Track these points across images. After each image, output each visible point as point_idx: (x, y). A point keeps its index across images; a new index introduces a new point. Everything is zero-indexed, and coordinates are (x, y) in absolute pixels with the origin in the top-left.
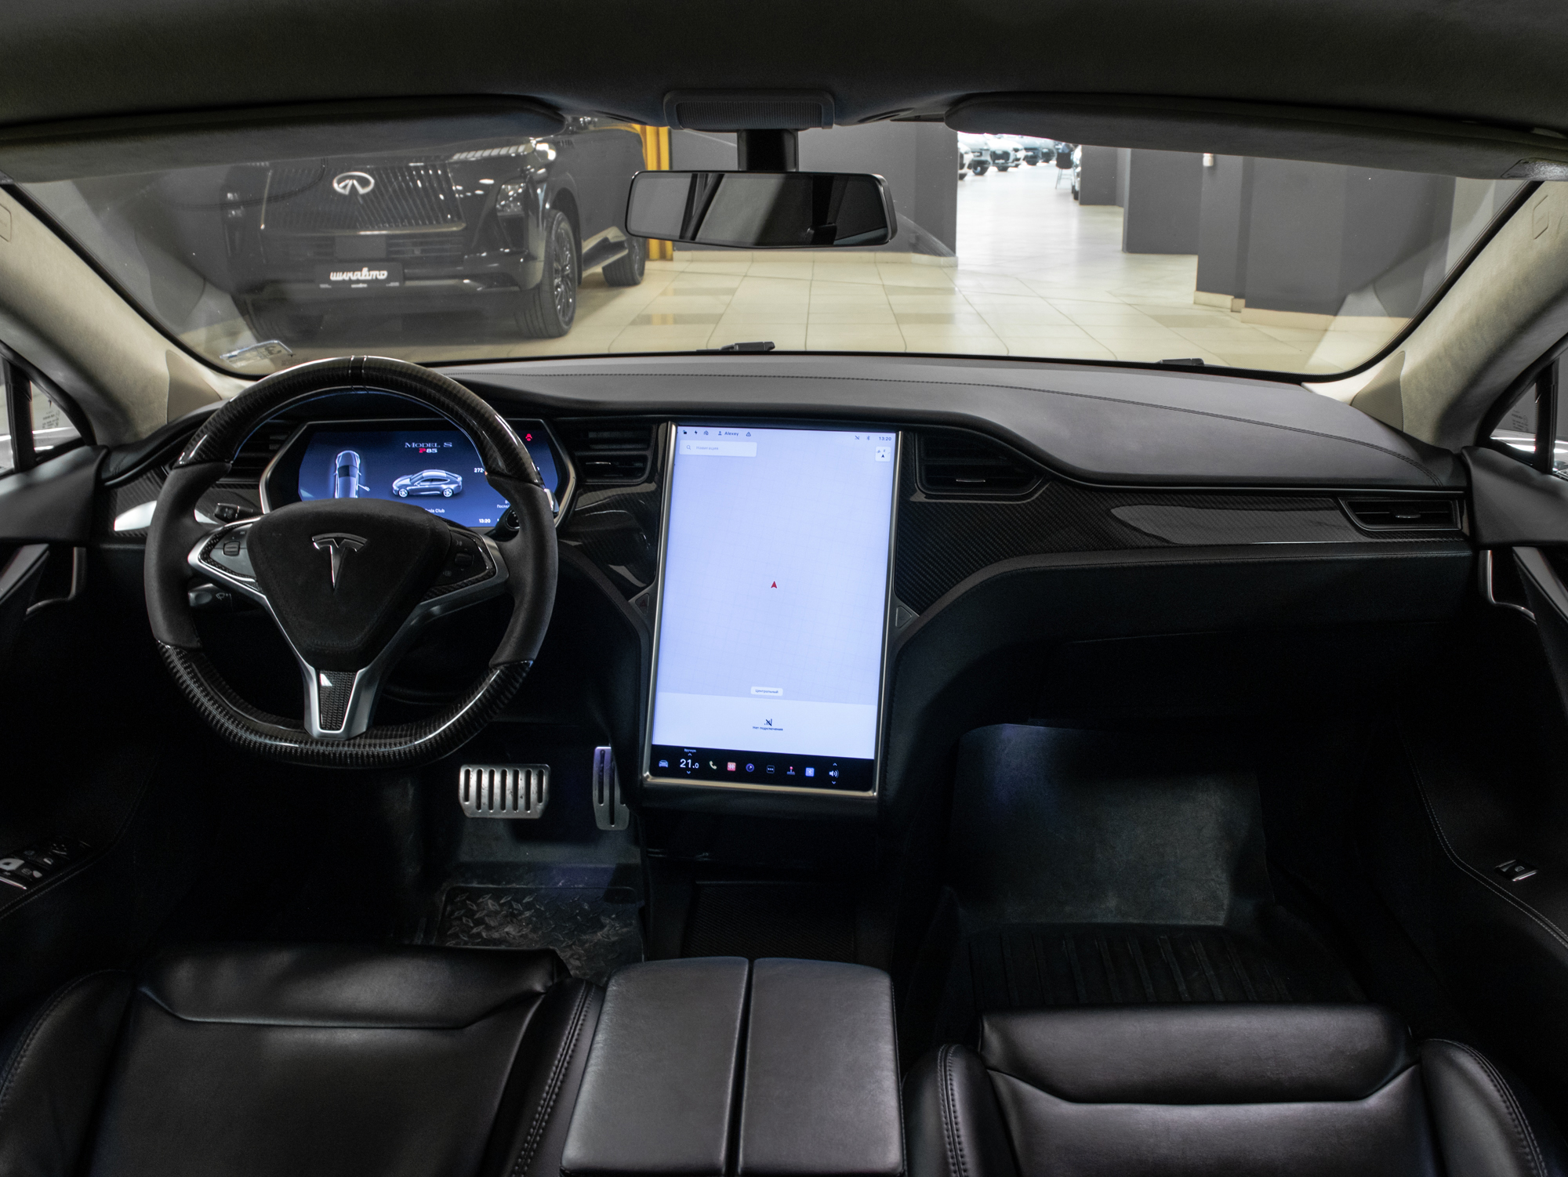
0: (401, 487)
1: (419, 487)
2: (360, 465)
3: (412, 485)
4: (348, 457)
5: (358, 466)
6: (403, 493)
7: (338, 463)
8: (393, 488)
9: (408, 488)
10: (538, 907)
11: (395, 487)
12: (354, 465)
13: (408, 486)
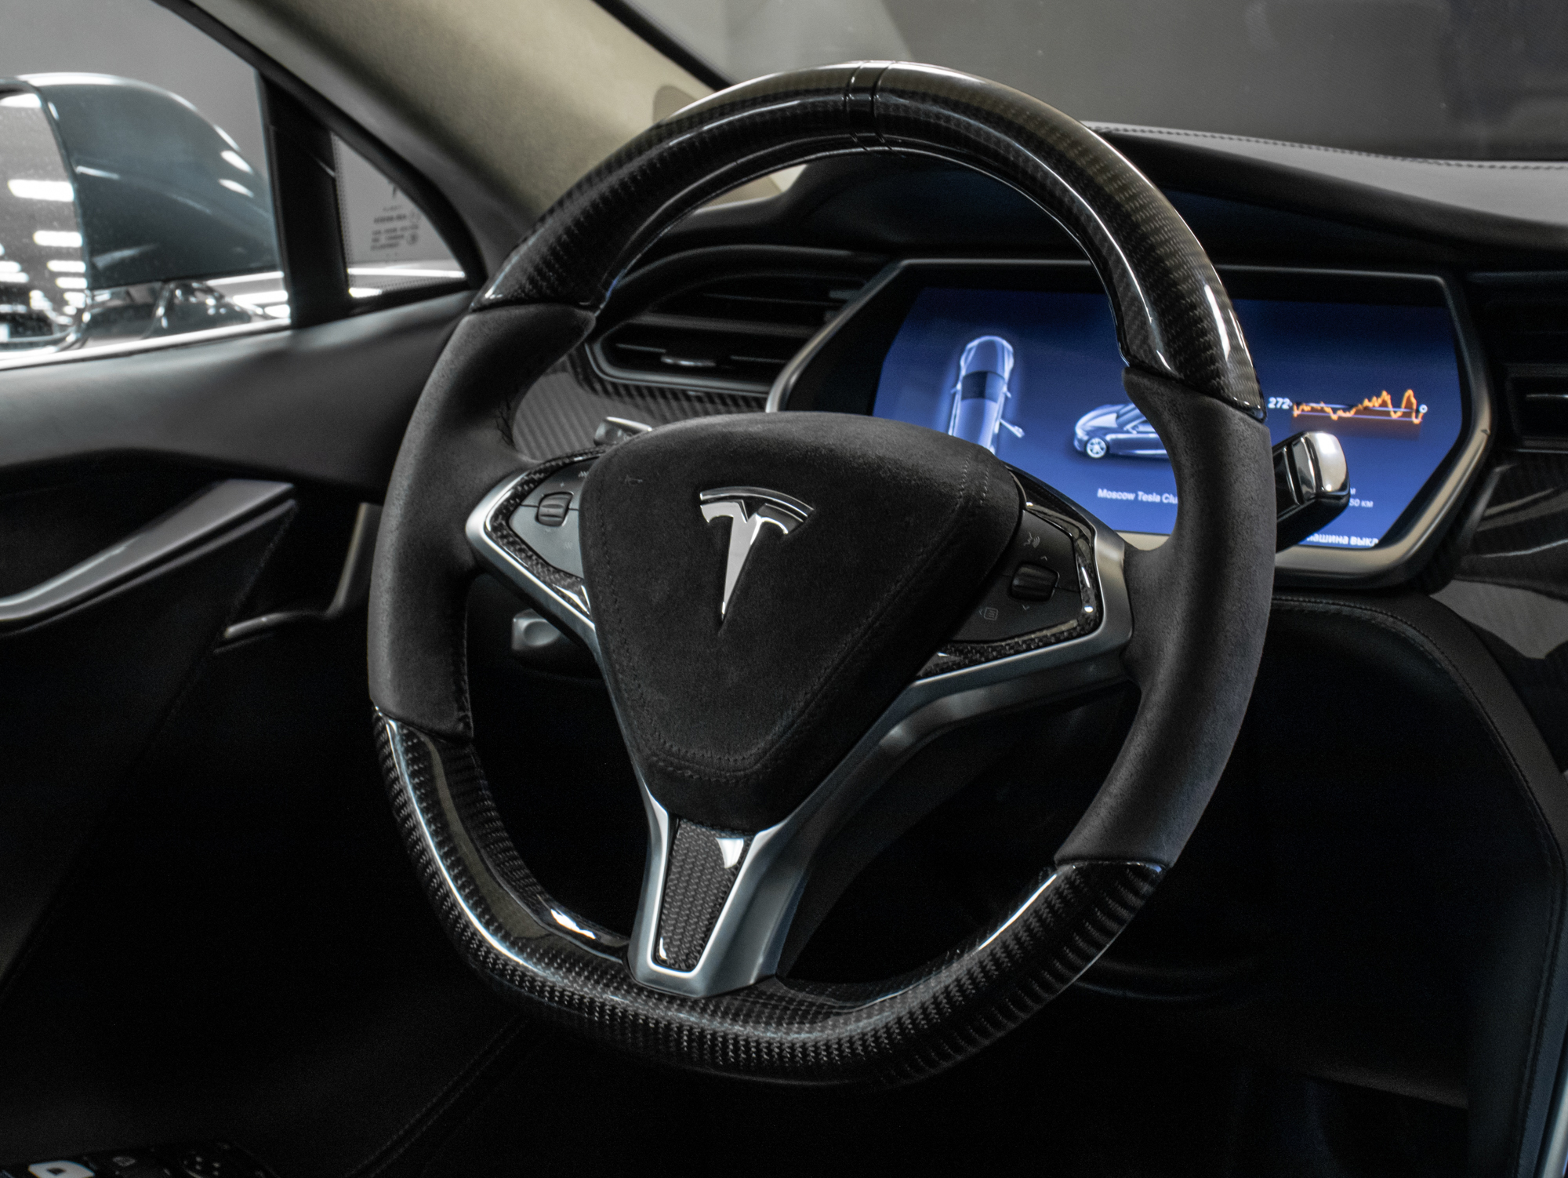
0: (1093, 432)
1: (1134, 435)
2: (1013, 372)
3: (1120, 429)
4: (989, 353)
5: (1007, 375)
6: (1097, 448)
7: (965, 365)
8: (1074, 434)
9: (1109, 437)
11: (1080, 431)
12: (999, 371)
13: (1107, 430)
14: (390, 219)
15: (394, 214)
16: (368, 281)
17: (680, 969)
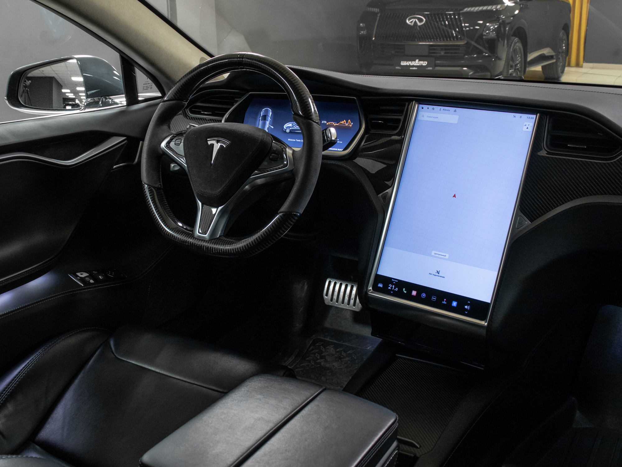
0: (287, 127)
1: (295, 128)
2: (271, 115)
3: (293, 127)
4: (267, 111)
5: (270, 116)
6: (288, 131)
7: (262, 114)
8: (284, 128)
9: (290, 129)
10: (353, 357)
11: (285, 127)
12: (269, 115)
13: (290, 127)
14: (147, 84)
15: (147, 83)
16: (142, 96)
17: (204, 234)
